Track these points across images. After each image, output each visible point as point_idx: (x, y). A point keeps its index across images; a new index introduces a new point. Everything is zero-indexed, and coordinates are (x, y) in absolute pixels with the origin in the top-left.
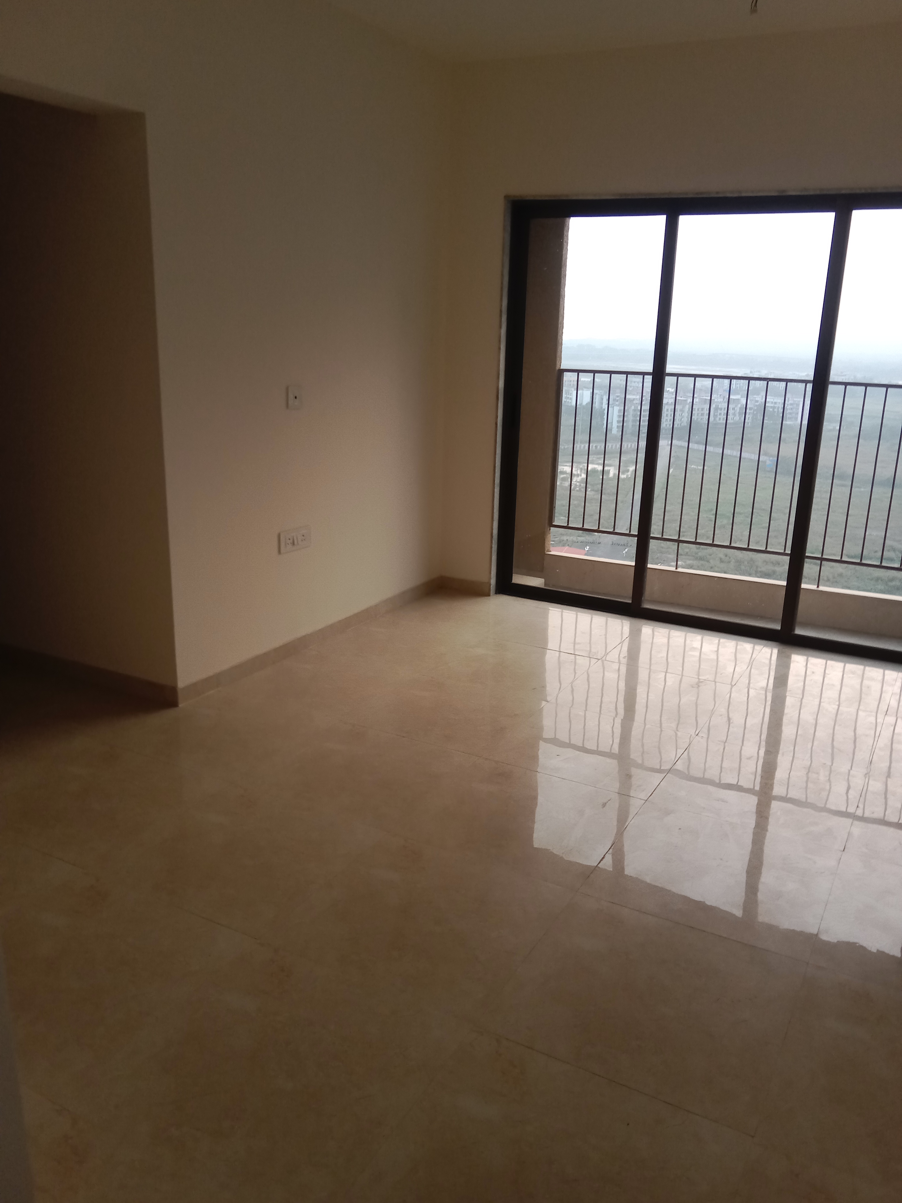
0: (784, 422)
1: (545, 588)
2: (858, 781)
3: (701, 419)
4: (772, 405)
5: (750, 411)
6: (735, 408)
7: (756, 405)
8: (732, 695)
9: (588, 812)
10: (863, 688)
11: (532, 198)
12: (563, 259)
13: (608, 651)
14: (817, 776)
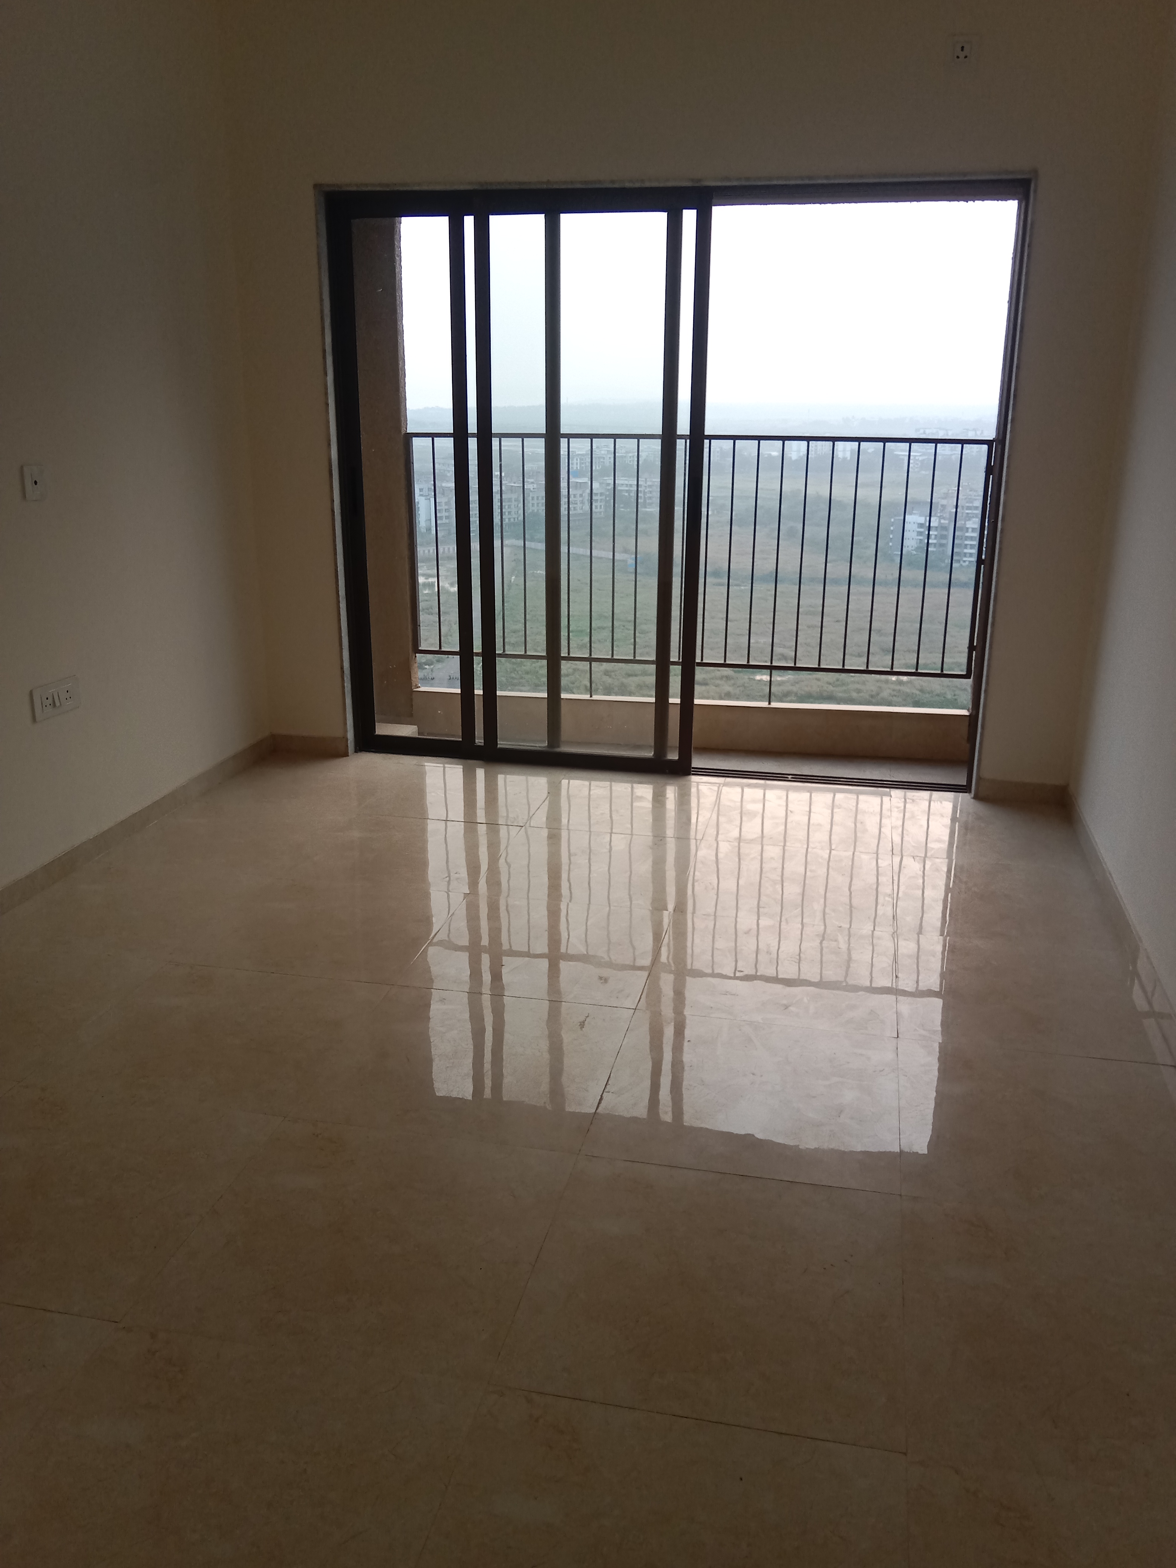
0: (639, 509)
1: (420, 737)
2: (886, 943)
5: (601, 498)
6: (582, 494)
7: (608, 490)
8: (703, 853)
9: (567, 1037)
10: (857, 824)
11: (354, 189)
12: (397, 279)
13: (531, 815)
14: (834, 944)
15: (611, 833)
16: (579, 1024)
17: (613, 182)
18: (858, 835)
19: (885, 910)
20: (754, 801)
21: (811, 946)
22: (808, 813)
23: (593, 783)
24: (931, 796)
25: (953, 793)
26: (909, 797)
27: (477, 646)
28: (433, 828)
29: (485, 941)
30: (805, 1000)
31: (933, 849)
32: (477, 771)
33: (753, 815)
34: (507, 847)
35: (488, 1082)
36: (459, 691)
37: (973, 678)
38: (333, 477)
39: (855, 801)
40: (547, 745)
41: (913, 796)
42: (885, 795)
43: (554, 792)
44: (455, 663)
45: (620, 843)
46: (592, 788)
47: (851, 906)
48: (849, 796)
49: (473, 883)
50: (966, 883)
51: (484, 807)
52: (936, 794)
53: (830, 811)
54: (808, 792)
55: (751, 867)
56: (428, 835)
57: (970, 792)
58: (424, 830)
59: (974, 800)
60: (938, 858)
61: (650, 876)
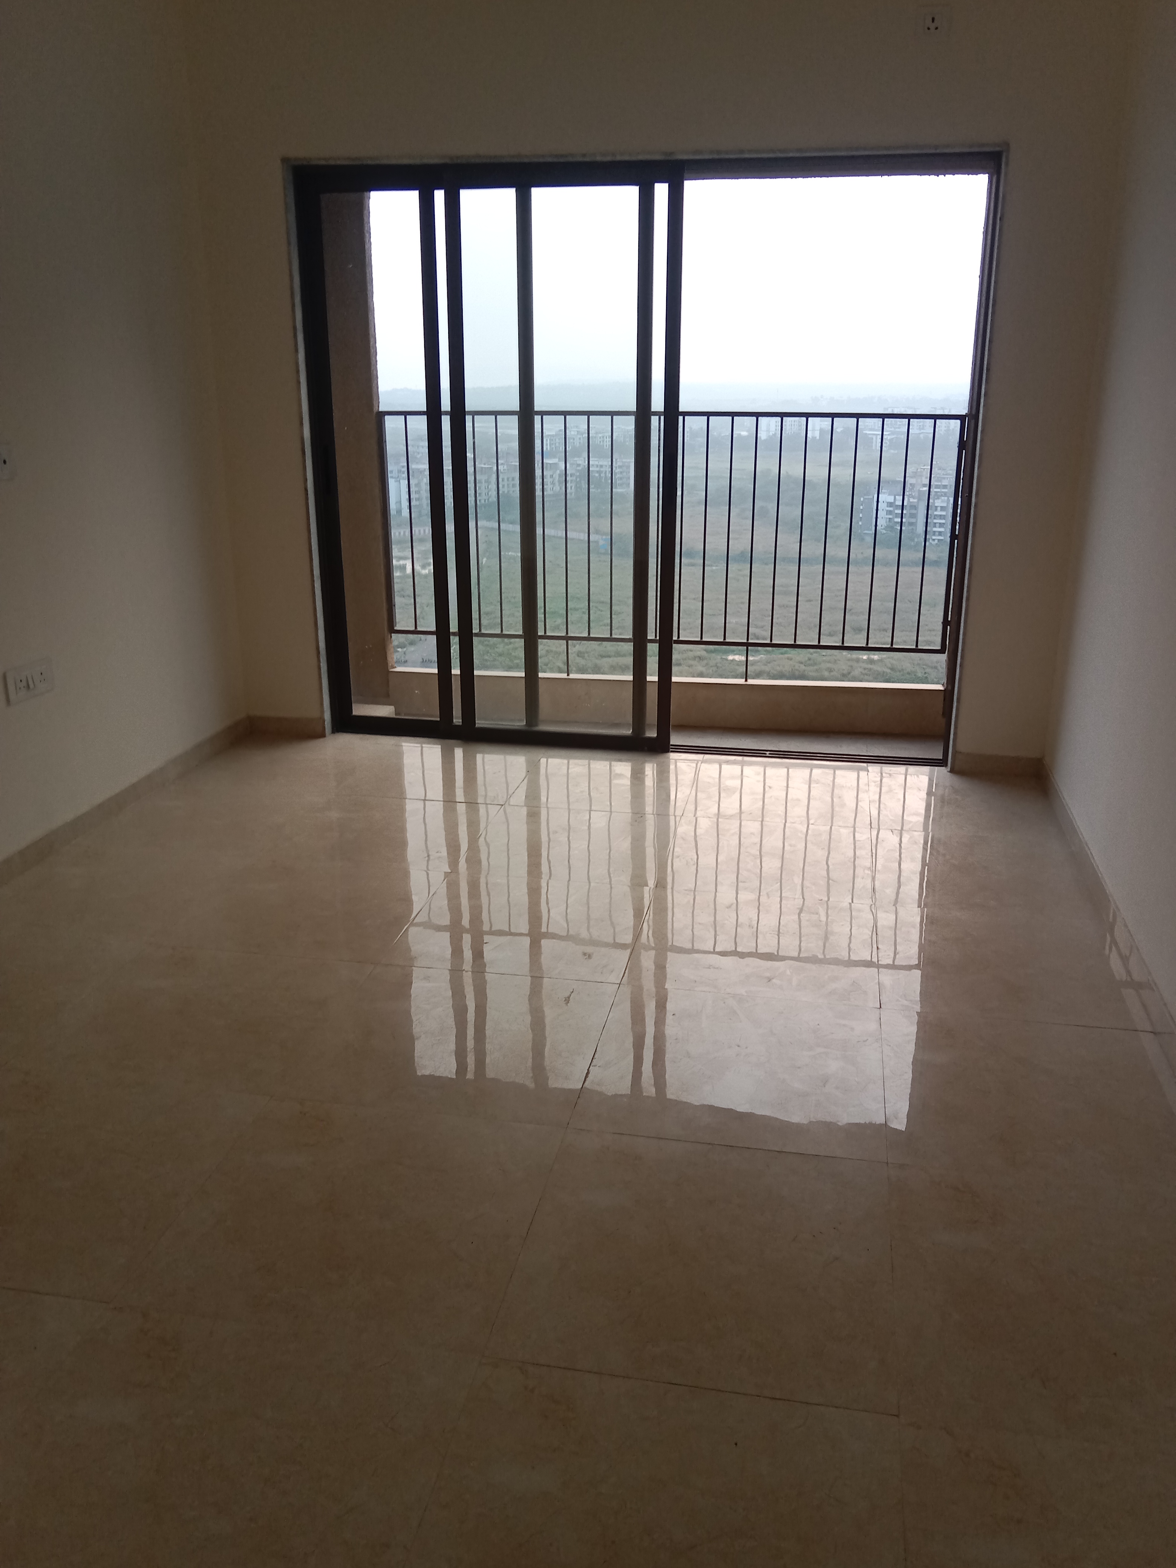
0: (614, 490)
1: (397, 717)
2: (864, 915)
3: (513, 491)
4: (598, 469)
5: (571, 478)
6: (553, 475)
7: (578, 471)
8: (684, 829)
9: (549, 1014)
10: (834, 799)
11: (323, 163)
12: (367, 255)
13: (510, 792)
14: (815, 917)
15: (590, 811)
16: (564, 999)
17: (584, 155)
18: (837, 809)
19: (863, 882)
20: (733, 777)
21: (790, 919)
22: (785, 788)
23: (571, 761)
24: (907, 770)
25: (929, 767)
26: (886, 772)
27: (454, 626)
28: (412, 807)
29: (466, 922)
30: (788, 972)
31: (910, 822)
32: (455, 750)
33: (730, 791)
34: (486, 828)
35: (471, 1060)
36: (436, 671)
37: (948, 653)
38: (306, 455)
39: (832, 776)
40: (525, 723)
41: (890, 771)
42: (862, 770)
43: (533, 771)
44: (432, 641)
45: (599, 821)
46: (570, 767)
47: (829, 879)
48: (827, 771)
49: (454, 862)
50: (944, 855)
51: (463, 786)
52: (912, 769)
53: (808, 786)
54: (786, 767)
55: (729, 843)
56: (407, 815)
57: (946, 765)
58: (402, 809)
59: (952, 774)
60: (915, 831)
61: (629, 852)
